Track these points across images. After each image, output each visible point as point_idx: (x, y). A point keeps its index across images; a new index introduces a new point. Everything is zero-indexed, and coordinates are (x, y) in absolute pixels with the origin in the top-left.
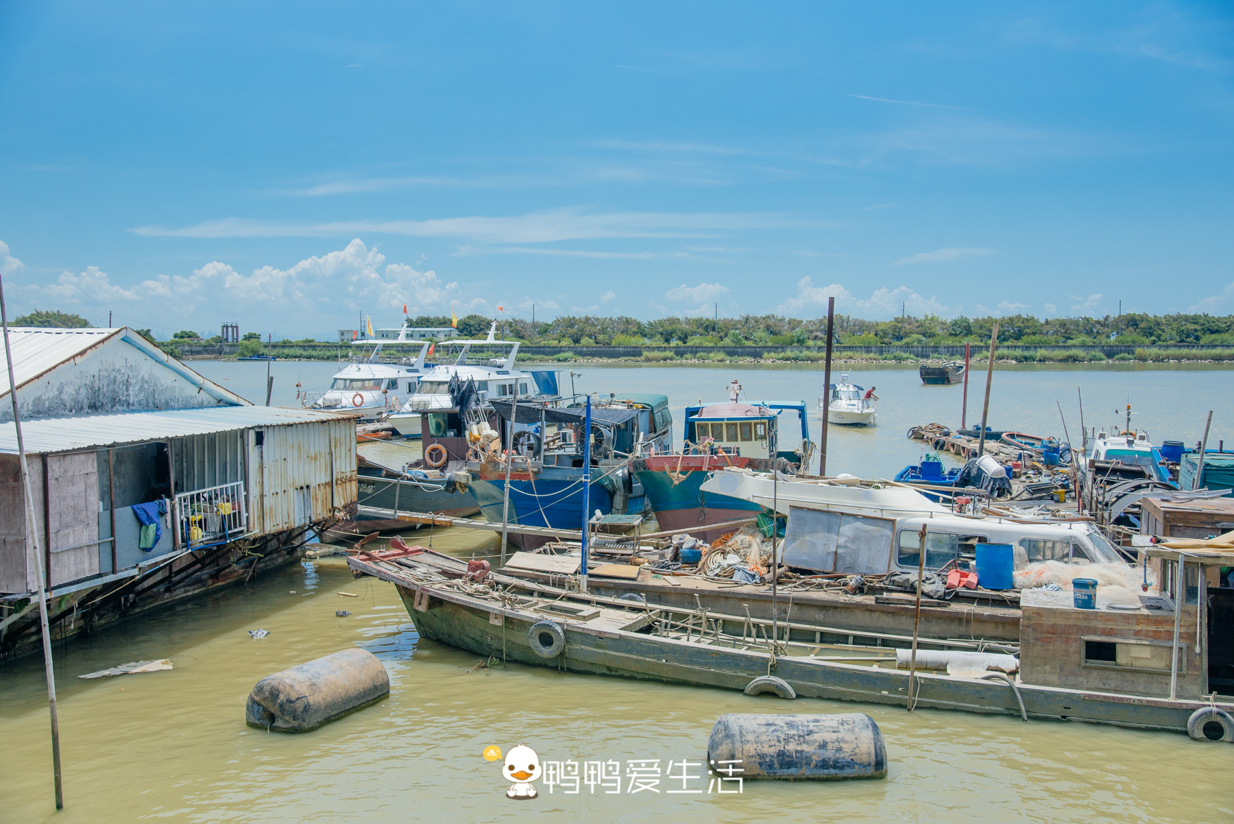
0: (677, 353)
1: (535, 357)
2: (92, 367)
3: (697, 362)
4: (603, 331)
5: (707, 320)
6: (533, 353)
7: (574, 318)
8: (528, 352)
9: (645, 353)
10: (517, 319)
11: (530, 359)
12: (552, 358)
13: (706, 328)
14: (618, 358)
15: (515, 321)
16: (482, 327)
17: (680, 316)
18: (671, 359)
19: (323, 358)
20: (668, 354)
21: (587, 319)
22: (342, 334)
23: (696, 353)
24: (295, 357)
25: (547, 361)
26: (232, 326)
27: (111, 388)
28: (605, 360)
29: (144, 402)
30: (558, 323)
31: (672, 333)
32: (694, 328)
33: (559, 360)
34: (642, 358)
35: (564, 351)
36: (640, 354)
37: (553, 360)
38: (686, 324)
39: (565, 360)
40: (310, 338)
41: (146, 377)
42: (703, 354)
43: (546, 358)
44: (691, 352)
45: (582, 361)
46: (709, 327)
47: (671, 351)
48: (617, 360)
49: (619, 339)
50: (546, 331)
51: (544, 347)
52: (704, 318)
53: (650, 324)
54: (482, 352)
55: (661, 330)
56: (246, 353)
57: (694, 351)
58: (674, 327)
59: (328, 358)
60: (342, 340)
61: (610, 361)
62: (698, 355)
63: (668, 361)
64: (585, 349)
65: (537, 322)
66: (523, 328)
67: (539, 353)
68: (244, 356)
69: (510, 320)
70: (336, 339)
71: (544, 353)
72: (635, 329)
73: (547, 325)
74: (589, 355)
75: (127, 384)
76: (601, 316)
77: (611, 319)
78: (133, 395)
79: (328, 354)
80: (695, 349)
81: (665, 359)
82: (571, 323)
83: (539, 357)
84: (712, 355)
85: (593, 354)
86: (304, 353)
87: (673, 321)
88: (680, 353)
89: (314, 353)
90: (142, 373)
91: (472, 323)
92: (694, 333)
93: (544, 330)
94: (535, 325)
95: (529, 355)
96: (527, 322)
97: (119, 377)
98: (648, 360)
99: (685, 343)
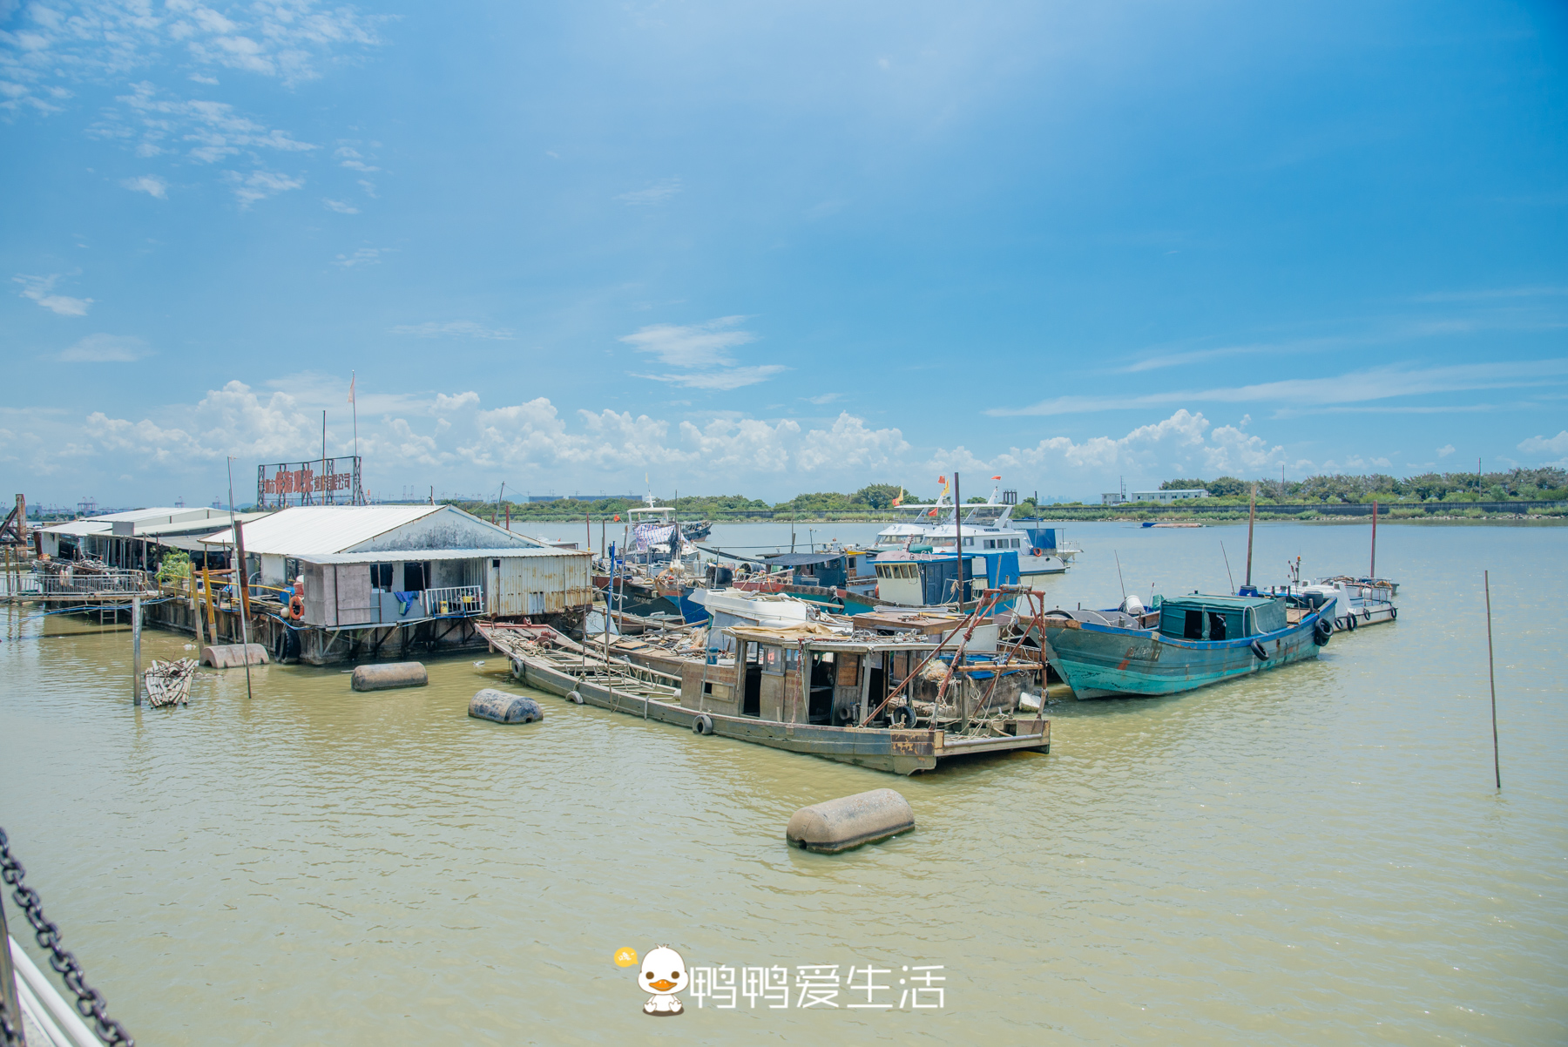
0: (1428, 510)
1: (1278, 515)
2: (430, 526)
3: (1448, 518)
4: (1355, 489)
5: (1471, 475)
6: (1276, 512)
7: (1325, 477)
8: (1272, 511)
9: (1393, 511)
10: (1267, 480)
11: (1272, 517)
12: (1295, 516)
13: (1469, 484)
14: (1363, 515)
15: (1266, 482)
16: (1232, 488)
17: (1440, 472)
18: (1421, 516)
19: (1083, 519)
20: (1417, 511)
21: (1339, 478)
22: (1105, 497)
23: (1450, 508)
24: (1060, 518)
25: (1290, 519)
26: (1012, 493)
27: (443, 536)
28: (1349, 518)
29: (468, 544)
30: (1309, 482)
31: (1429, 490)
32: (1455, 484)
33: (1302, 519)
34: (1389, 515)
35: (1307, 510)
36: (1387, 512)
37: (1295, 518)
38: (1448, 480)
39: (1308, 518)
40: (1078, 502)
41: (469, 531)
42: (1457, 510)
43: (1289, 516)
44: (1444, 509)
45: (1324, 519)
46: (1472, 483)
47: (1420, 508)
48: (1361, 517)
49: (1370, 496)
50: (1297, 490)
51: (1287, 506)
52: (1468, 474)
53: (1406, 481)
54: (1227, 511)
55: (1418, 487)
56: (1019, 515)
57: (1447, 508)
58: (1432, 483)
59: (1087, 519)
60: (1105, 502)
61: (1354, 518)
62: (1452, 511)
63: (1417, 518)
64: (1329, 507)
65: (1288, 483)
66: (1275, 488)
67: (1282, 511)
68: (1018, 518)
69: (1261, 481)
70: (1100, 501)
71: (1287, 512)
72: (1389, 487)
73: (1298, 484)
74: (1333, 513)
75: (455, 535)
76: (1353, 474)
77: (1364, 477)
78: (458, 540)
79: (1087, 515)
80: (1448, 506)
81: (1413, 517)
82: (1322, 482)
83: (1282, 515)
84: (1467, 511)
85: (1337, 512)
86: (1067, 515)
87: (1432, 477)
88: (1430, 510)
89: (1076, 514)
90: (465, 529)
91: (1223, 484)
92: (1454, 490)
93: (1295, 490)
94: (1285, 486)
95: (1273, 514)
96: (1278, 481)
97: (448, 530)
98: (1396, 517)
99: (1440, 499)
